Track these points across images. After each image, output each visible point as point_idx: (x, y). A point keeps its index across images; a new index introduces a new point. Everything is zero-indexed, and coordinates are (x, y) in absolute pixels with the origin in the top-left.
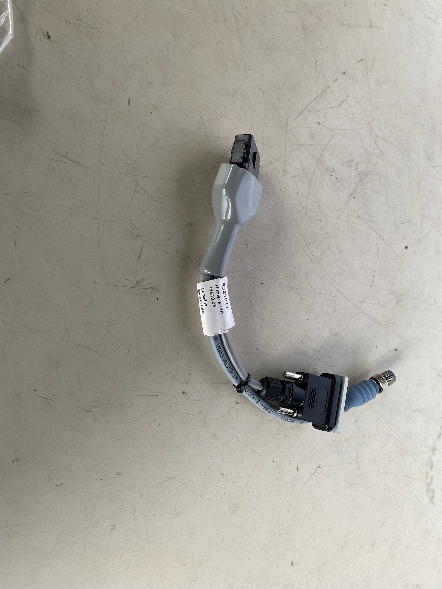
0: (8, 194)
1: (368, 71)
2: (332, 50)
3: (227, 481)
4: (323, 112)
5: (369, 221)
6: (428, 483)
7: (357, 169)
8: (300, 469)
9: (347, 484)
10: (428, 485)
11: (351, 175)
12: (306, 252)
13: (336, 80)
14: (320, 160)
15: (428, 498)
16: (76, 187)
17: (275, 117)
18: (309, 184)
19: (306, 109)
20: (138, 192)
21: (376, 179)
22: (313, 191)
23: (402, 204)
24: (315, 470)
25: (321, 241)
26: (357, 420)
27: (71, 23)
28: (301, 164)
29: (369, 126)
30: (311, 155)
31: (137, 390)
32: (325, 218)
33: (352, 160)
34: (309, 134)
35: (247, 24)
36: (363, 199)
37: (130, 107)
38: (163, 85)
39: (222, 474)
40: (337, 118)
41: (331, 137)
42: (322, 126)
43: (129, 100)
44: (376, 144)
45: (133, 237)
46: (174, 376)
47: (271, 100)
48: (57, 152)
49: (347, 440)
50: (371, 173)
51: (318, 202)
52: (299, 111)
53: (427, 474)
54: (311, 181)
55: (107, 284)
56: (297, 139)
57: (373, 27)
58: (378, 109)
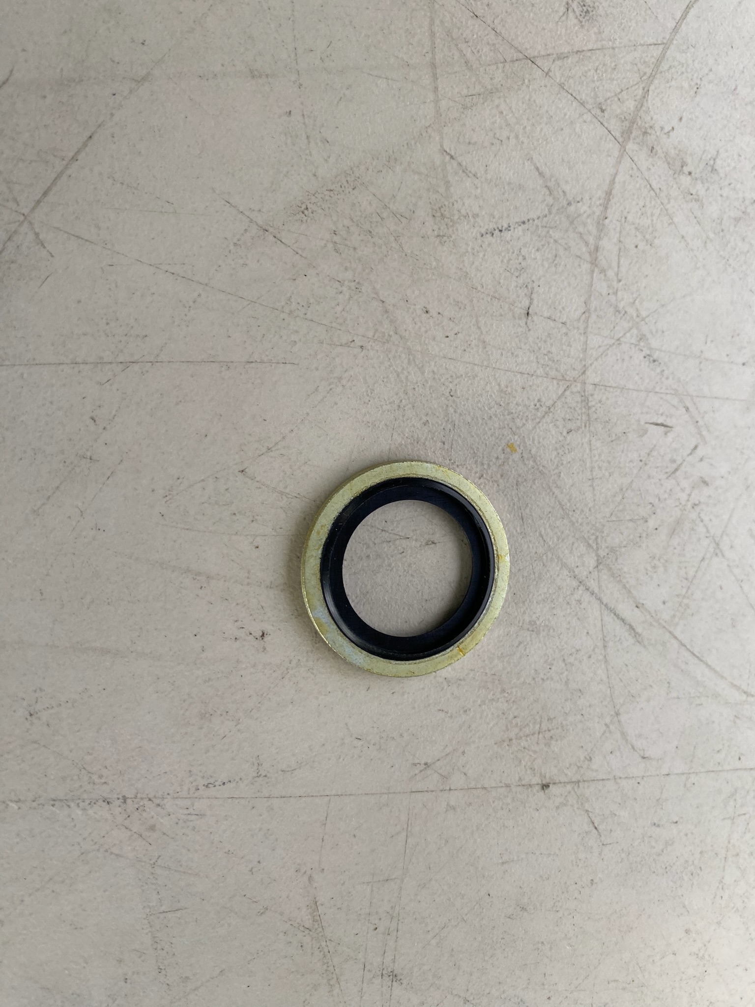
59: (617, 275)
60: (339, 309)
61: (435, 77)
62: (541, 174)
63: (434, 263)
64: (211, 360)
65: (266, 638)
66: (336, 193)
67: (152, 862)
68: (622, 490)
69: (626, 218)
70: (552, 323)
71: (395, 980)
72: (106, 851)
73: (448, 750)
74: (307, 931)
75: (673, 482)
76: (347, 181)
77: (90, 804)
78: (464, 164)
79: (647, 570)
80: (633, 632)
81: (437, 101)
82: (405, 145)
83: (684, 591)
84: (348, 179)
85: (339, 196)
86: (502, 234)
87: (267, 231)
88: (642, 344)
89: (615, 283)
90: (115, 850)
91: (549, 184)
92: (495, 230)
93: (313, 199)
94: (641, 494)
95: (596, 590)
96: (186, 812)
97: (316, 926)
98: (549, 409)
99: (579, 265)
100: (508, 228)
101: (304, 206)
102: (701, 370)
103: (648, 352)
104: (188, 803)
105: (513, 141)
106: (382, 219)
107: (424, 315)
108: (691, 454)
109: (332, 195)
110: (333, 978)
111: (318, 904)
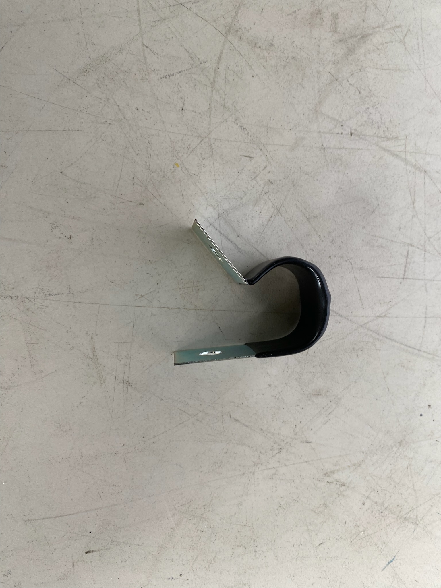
59: (224, 92)
60: (100, 109)
61: (139, 15)
62: (188, 52)
63: (140, 90)
64: (49, 130)
65: (72, 239)
66: (98, 64)
67: (28, 323)
68: (229, 184)
69: (228, 68)
70: (194, 113)
71: (129, 385)
72: (11, 317)
73: (151, 290)
74: (91, 359)
75: (255, 182)
76: (103, 59)
77: (4, 298)
78: (152, 49)
79: (243, 220)
80: (237, 247)
81: (140, 25)
82: (127, 43)
83: (262, 230)
84: (103, 58)
85: (100, 66)
86: (170, 77)
87: (71, 80)
88: (237, 121)
89: (224, 96)
90: (14, 316)
91: (192, 56)
92: (167, 76)
93: (89, 67)
94: (239, 187)
95: (218, 228)
96: (41, 305)
97: (95, 358)
98: (194, 149)
99: (206, 89)
100: (173, 75)
101: (85, 70)
102: (268, 132)
103: (241, 125)
104: (41, 301)
105: (174, 39)
106: (118, 73)
107: (136, 111)
108: (264, 169)
109: (97, 65)
110: (102, 381)
111: (95, 348)
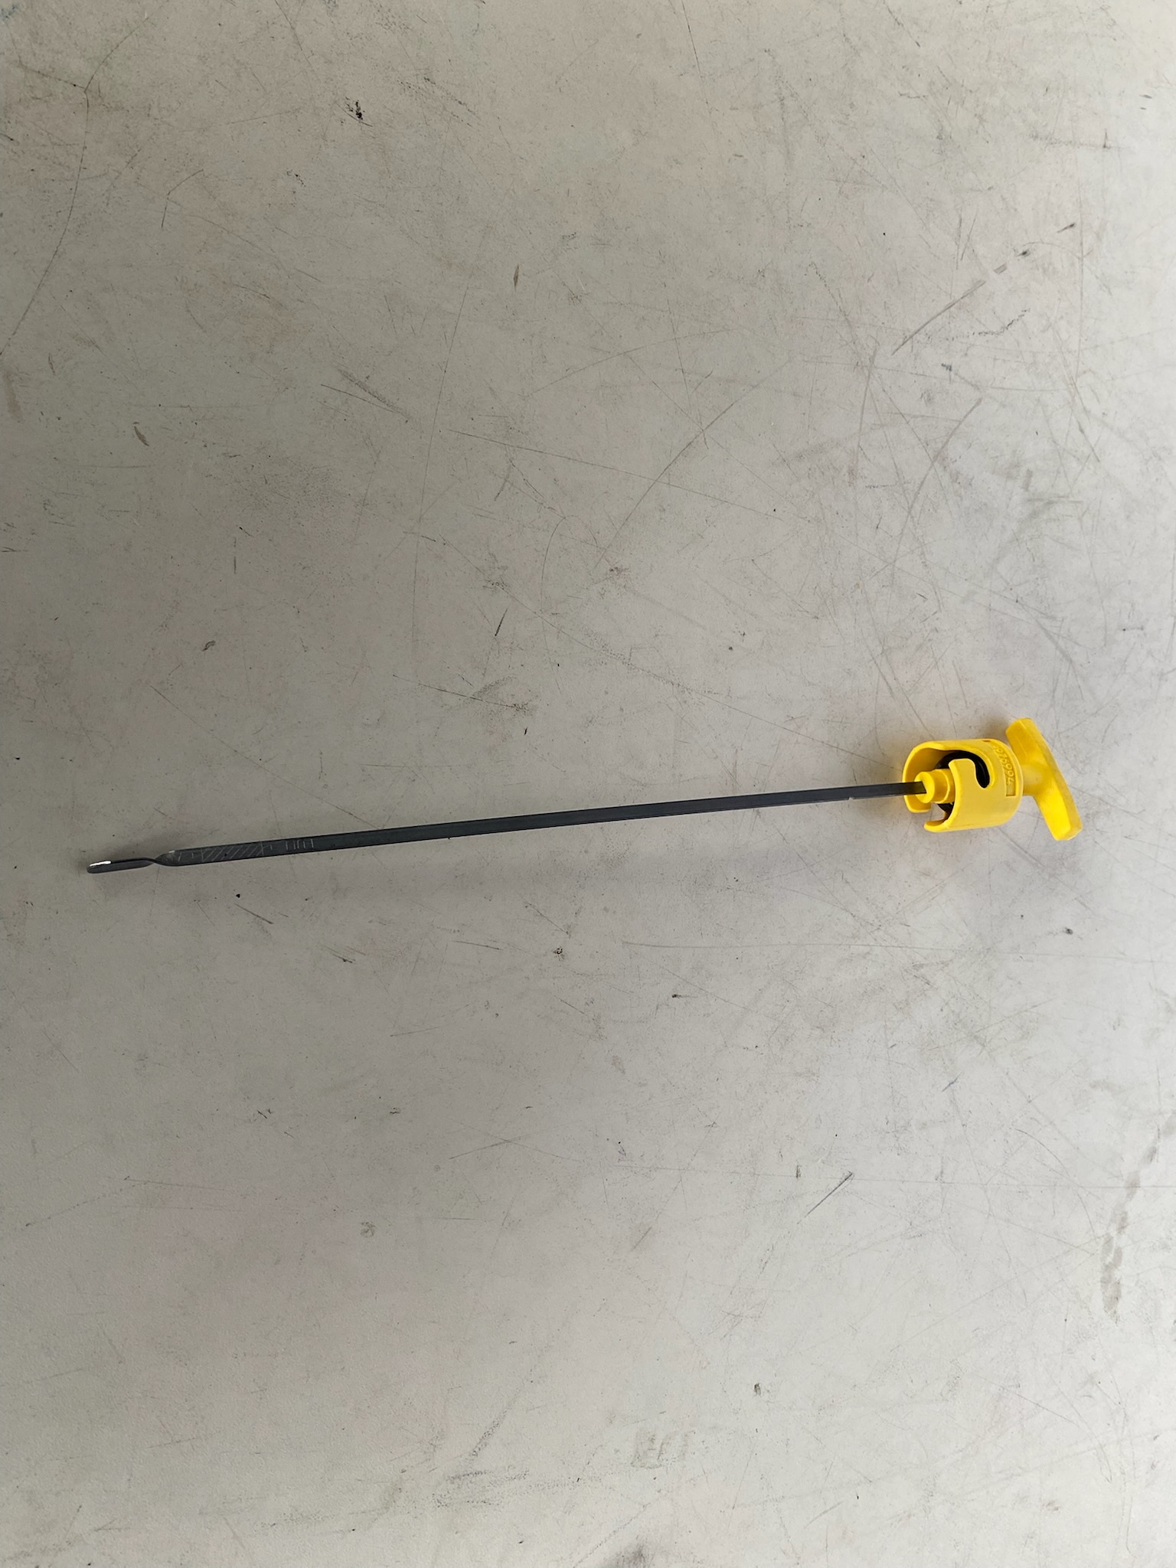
0: (231, 455)
1: (1085, 253)
2: (1002, 196)
3: (632, 1171)
4: (962, 343)
5: (1042, 613)
6: (1107, 1263)
7: (1026, 487)
8: (802, 1172)
9: (910, 1230)
10: (1108, 1268)
11: (1010, 499)
12: (880, 670)
13: (1002, 269)
14: (939, 457)
15: (1103, 1300)
16: (378, 456)
17: (844, 343)
18: (907, 508)
19: (923, 330)
20: (512, 485)
21: (1071, 516)
22: (914, 525)
23: (1130, 582)
24: (839, 1183)
25: (919, 647)
26: (953, 1083)
27: (412, 86)
28: (893, 459)
29: (1070, 386)
30: (920, 440)
31: (456, 929)
32: (936, 593)
33: (1018, 463)
34: (923, 392)
35: (806, 117)
36: (1034, 560)
37: (517, 287)
38: (598, 244)
39: (623, 1152)
40: (995, 359)
41: (974, 403)
42: (956, 374)
43: (517, 272)
44: (1082, 431)
45: (490, 585)
46: (542, 912)
47: (842, 302)
48: (347, 373)
49: (924, 1126)
50: (1062, 499)
51: (923, 553)
52: (904, 334)
53: (1109, 1241)
54: (914, 502)
55: (420, 684)
56: (891, 400)
57: (1110, 148)
58: (1097, 346)
